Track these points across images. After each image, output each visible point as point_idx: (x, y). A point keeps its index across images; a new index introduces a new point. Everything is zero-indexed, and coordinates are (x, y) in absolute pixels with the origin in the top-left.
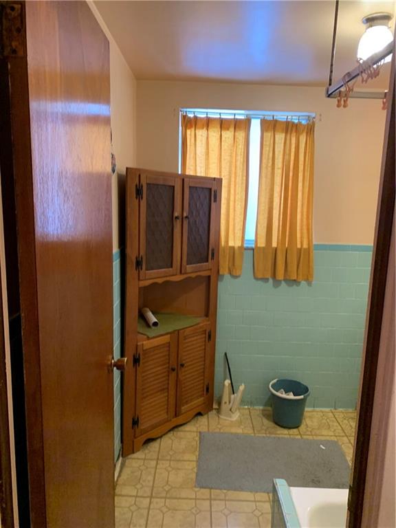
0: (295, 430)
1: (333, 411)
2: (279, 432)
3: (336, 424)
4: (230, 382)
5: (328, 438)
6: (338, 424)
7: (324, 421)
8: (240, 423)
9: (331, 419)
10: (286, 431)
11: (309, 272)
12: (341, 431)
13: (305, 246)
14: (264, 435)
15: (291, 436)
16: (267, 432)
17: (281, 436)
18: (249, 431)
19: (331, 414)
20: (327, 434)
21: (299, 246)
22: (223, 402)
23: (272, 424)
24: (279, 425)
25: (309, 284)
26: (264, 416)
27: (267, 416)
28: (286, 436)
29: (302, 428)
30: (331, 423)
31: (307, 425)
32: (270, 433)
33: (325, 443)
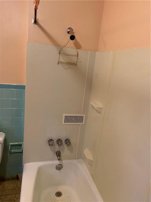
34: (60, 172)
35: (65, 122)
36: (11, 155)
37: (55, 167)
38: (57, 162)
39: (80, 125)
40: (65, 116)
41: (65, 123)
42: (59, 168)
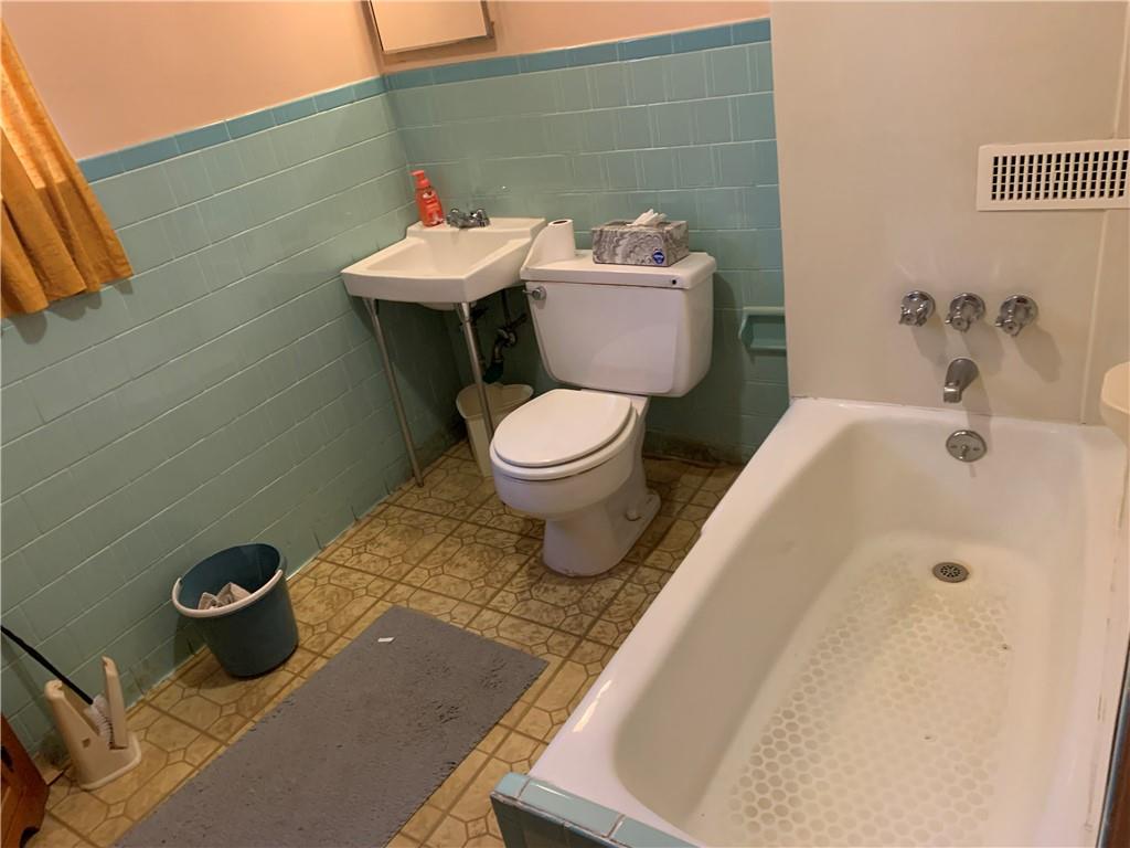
0: (297, 655)
1: (322, 555)
2: (271, 690)
3: (355, 576)
4: (59, 683)
5: (372, 615)
6: (359, 575)
7: (330, 589)
8: (160, 754)
9: (337, 573)
10: (283, 676)
11: (108, 252)
12: (379, 583)
13: (58, 177)
14: (250, 725)
15: (305, 674)
16: (248, 714)
17: (285, 692)
18: (204, 752)
19: (324, 566)
20: (364, 611)
21: (39, 184)
22: (80, 745)
23: (238, 688)
24: (253, 677)
25: (126, 289)
26: (199, 686)
27: (205, 680)
28: (295, 684)
29: (305, 637)
30: (346, 583)
31: (308, 625)
32: (256, 711)
33: (381, 626)
34: (973, 474)
35: (994, 197)
36: (753, 360)
37: (944, 443)
38: (956, 419)
39: (1106, 214)
40: (996, 159)
41: (998, 204)
42: (967, 447)
